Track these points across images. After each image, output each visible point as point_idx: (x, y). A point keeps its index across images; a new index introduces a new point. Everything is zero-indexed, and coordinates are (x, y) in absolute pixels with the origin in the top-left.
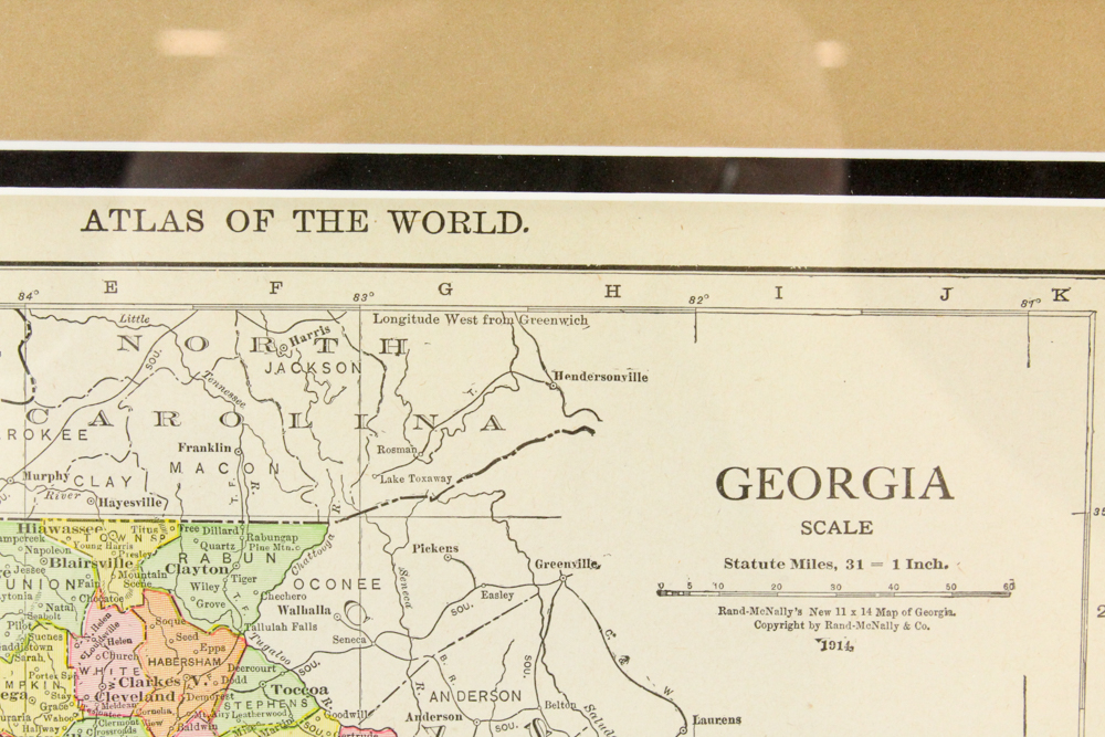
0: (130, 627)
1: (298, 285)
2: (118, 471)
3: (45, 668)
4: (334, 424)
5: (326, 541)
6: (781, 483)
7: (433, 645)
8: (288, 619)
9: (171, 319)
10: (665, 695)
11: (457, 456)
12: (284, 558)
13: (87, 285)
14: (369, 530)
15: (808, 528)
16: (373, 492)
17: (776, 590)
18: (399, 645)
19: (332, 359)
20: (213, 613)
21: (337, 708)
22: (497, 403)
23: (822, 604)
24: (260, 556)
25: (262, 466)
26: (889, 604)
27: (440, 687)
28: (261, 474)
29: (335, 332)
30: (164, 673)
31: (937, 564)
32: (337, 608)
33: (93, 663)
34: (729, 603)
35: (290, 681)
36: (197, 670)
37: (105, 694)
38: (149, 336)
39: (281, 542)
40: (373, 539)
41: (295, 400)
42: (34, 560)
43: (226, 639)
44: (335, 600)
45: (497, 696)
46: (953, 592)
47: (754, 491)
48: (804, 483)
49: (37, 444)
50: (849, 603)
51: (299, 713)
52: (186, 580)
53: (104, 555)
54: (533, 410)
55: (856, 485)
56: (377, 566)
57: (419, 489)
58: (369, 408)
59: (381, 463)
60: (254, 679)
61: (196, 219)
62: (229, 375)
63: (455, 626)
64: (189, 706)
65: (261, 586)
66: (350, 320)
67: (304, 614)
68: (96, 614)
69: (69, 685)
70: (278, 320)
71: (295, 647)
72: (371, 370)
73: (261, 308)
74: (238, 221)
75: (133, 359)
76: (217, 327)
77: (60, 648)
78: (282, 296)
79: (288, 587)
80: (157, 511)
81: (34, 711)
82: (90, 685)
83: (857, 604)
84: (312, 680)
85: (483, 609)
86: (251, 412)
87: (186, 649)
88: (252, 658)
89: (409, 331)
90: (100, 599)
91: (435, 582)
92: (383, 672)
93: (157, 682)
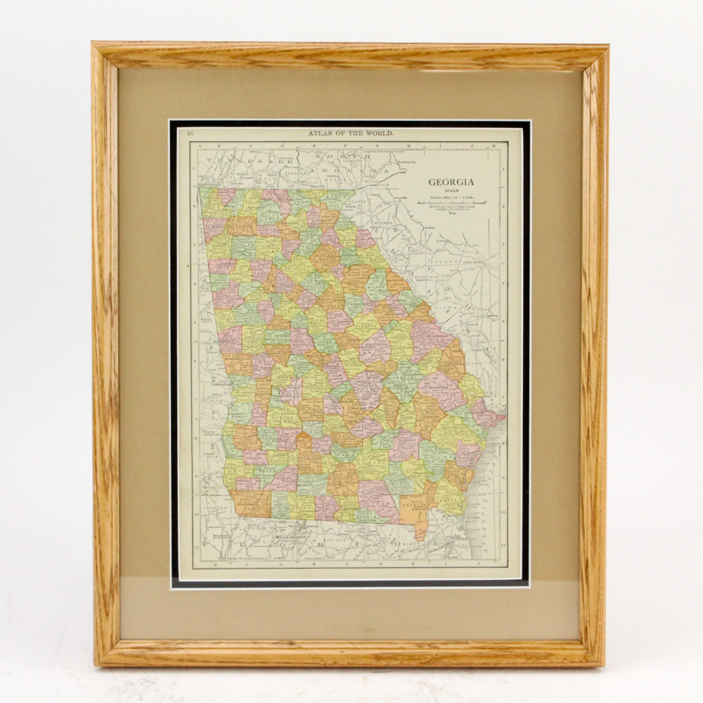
0: (318, 210)
1: (349, 145)
2: (315, 181)
3: (301, 218)
4: (356, 171)
5: (355, 194)
6: (441, 182)
7: (375, 213)
8: (348, 208)
9: (325, 152)
10: (420, 223)
11: (380, 177)
12: (347, 197)
13: (310, 145)
14: (363, 192)
15: (446, 191)
16: (364, 184)
17: (441, 203)
18: (369, 213)
19: (356, 159)
20: (333, 208)
21: (357, 225)
22: (387, 167)
23: (449, 205)
24: (342, 197)
25: (343, 180)
26: (462, 205)
27: (377, 221)
28: (343, 181)
29: (356, 154)
30: (324, 219)
31: (471, 198)
32: (357, 206)
33: (310, 217)
34: (432, 205)
35: (348, 220)
36: (331, 218)
37: (313, 223)
38: (321, 155)
39: (346, 194)
40: (364, 193)
41: (349, 167)
42: (299, 197)
43: (336, 212)
44: (357, 205)
45: (388, 223)
46: (475, 203)
47: (436, 184)
48: (446, 182)
49: (300, 176)
50: (455, 205)
51: (350, 227)
52: (328, 201)
53: (313, 196)
54: (393, 168)
55: (455, 182)
56: (365, 198)
57: (372, 183)
58: (363, 168)
59: (365, 179)
60: (341, 220)
61: (330, 133)
62: (337, 162)
63: (379, 210)
64: (329, 225)
65: (343, 202)
66: (359, 152)
67: (351, 207)
68: (311, 208)
69: (306, 221)
70: (346, 152)
71: (348, 214)
72: (363, 161)
73: (343, 150)
74: (338, 133)
75: (319, 159)
76: (335, 154)
77: (304, 214)
78: (346, 148)
79: (347, 202)
80: (323, 188)
81: (299, 226)
82: (310, 221)
83: (456, 205)
84: (352, 220)
85: (385, 206)
86: (341, 169)
87: (328, 214)
88: (341, 216)
89: (371, 154)
90: (312, 205)
91: (375, 201)
92: (366, 218)
93: (323, 221)
